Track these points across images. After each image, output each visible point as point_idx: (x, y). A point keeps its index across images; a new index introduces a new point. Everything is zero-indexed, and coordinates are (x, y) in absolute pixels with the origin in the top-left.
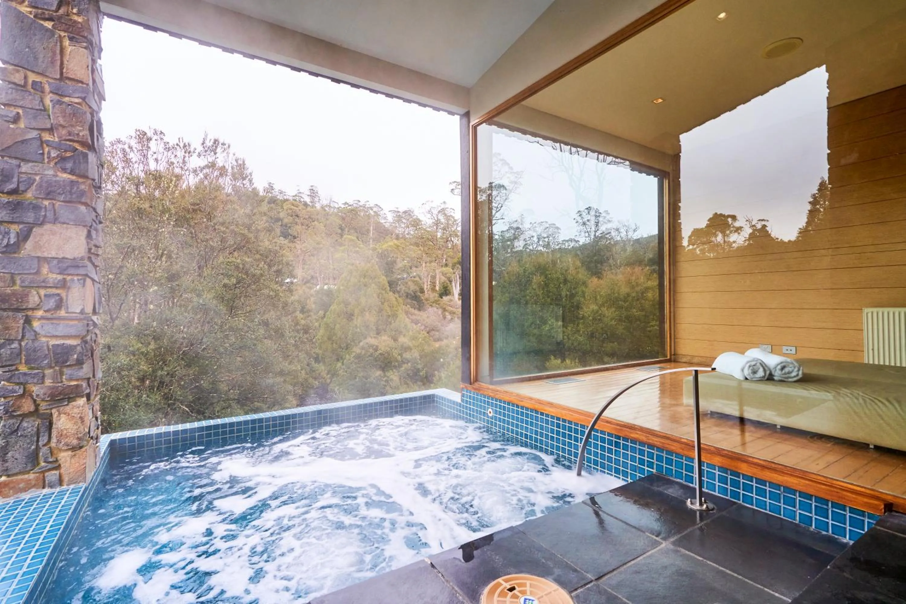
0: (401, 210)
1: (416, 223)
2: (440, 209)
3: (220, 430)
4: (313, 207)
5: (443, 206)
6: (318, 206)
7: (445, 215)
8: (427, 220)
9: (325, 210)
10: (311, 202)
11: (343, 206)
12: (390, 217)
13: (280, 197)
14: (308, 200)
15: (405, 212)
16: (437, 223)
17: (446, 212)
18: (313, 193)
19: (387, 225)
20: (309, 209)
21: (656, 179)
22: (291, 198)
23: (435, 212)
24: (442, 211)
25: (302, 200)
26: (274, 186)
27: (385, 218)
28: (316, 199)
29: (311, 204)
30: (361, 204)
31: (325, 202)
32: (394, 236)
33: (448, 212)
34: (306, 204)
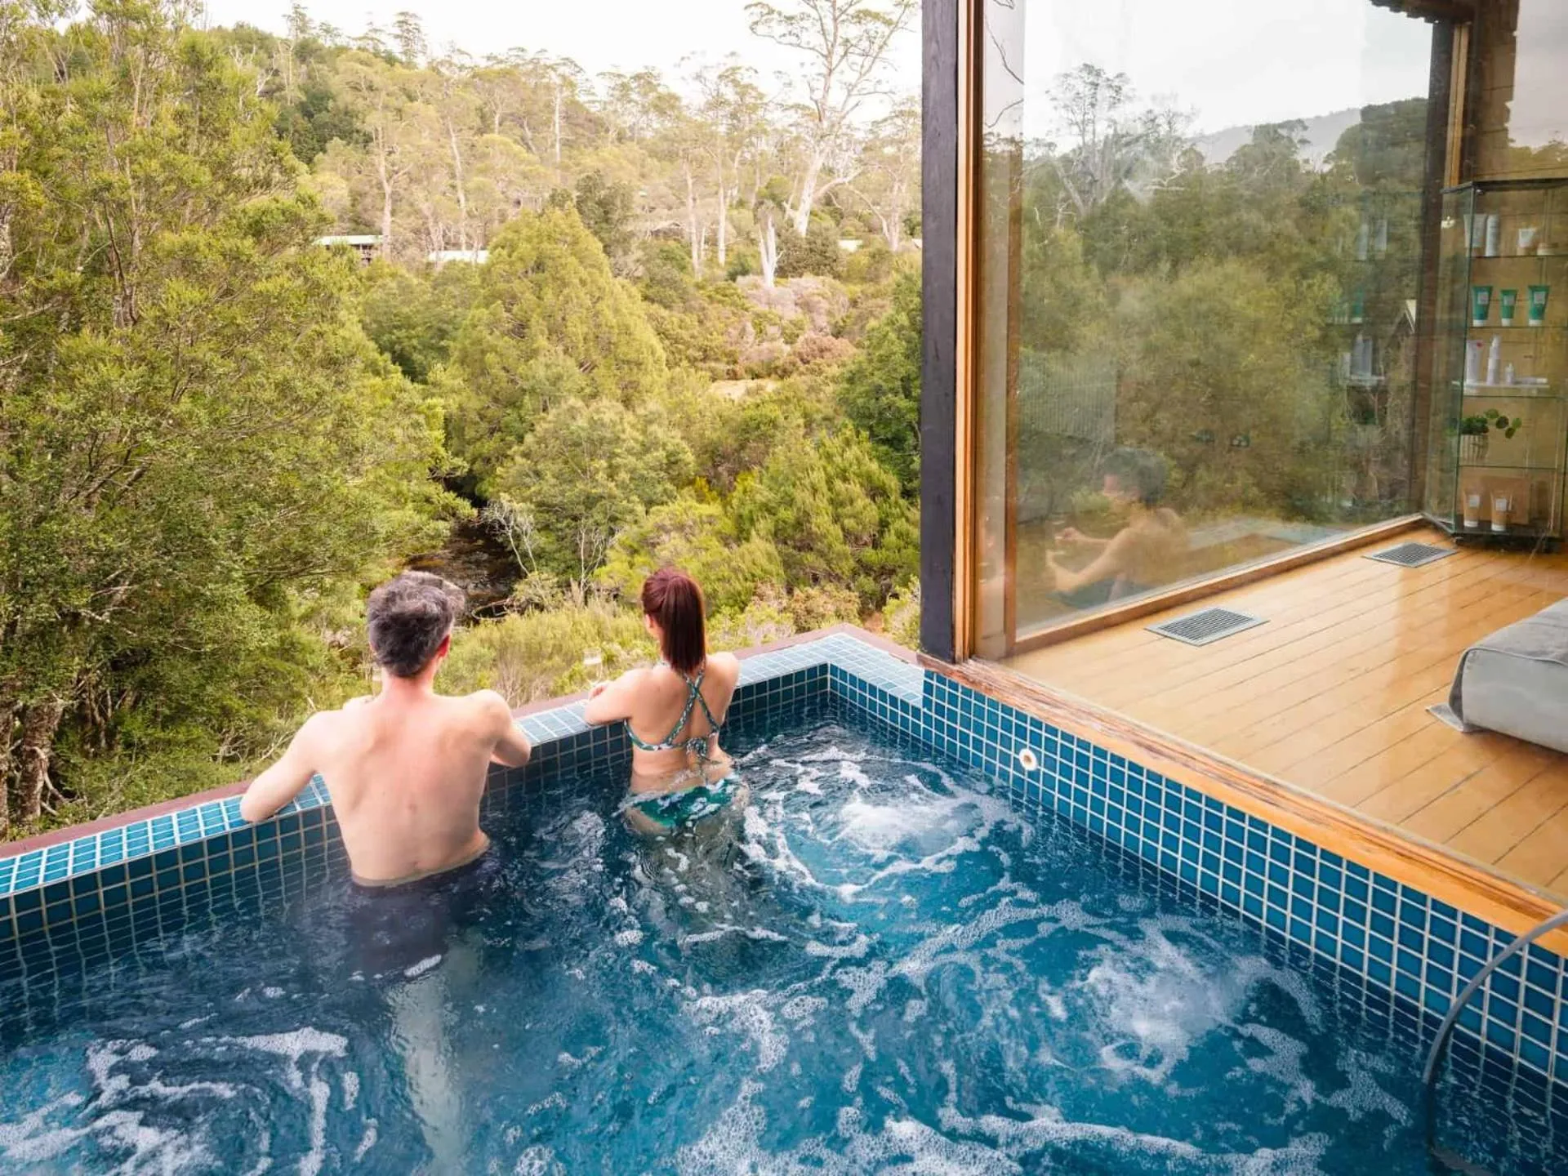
0: (630, 69)
1: (666, 105)
2: (722, 69)
3: (128, 882)
4: (409, 65)
5: (731, 62)
6: (421, 62)
7: (736, 83)
8: (693, 97)
9: (439, 72)
10: (405, 53)
11: (483, 63)
12: (602, 90)
13: (326, 42)
14: (395, 47)
15: (637, 77)
16: (718, 103)
17: (738, 77)
18: (407, 26)
19: (594, 109)
20: (398, 68)
21: (1430, 26)
22: (354, 45)
23: (712, 76)
24: (729, 76)
25: (382, 48)
26: (309, 14)
27: (589, 92)
28: (417, 47)
29: (404, 59)
30: (529, 56)
31: (439, 54)
32: (612, 135)
33: (745, 78)
34: (390, 60)
